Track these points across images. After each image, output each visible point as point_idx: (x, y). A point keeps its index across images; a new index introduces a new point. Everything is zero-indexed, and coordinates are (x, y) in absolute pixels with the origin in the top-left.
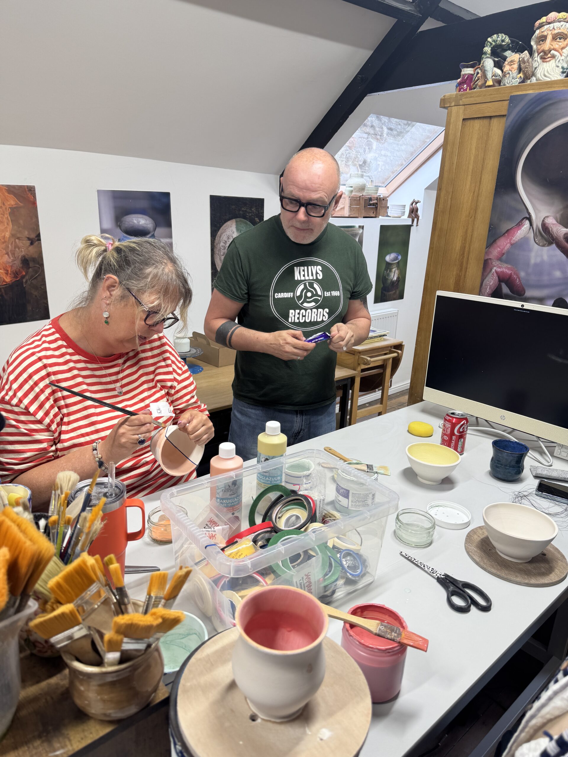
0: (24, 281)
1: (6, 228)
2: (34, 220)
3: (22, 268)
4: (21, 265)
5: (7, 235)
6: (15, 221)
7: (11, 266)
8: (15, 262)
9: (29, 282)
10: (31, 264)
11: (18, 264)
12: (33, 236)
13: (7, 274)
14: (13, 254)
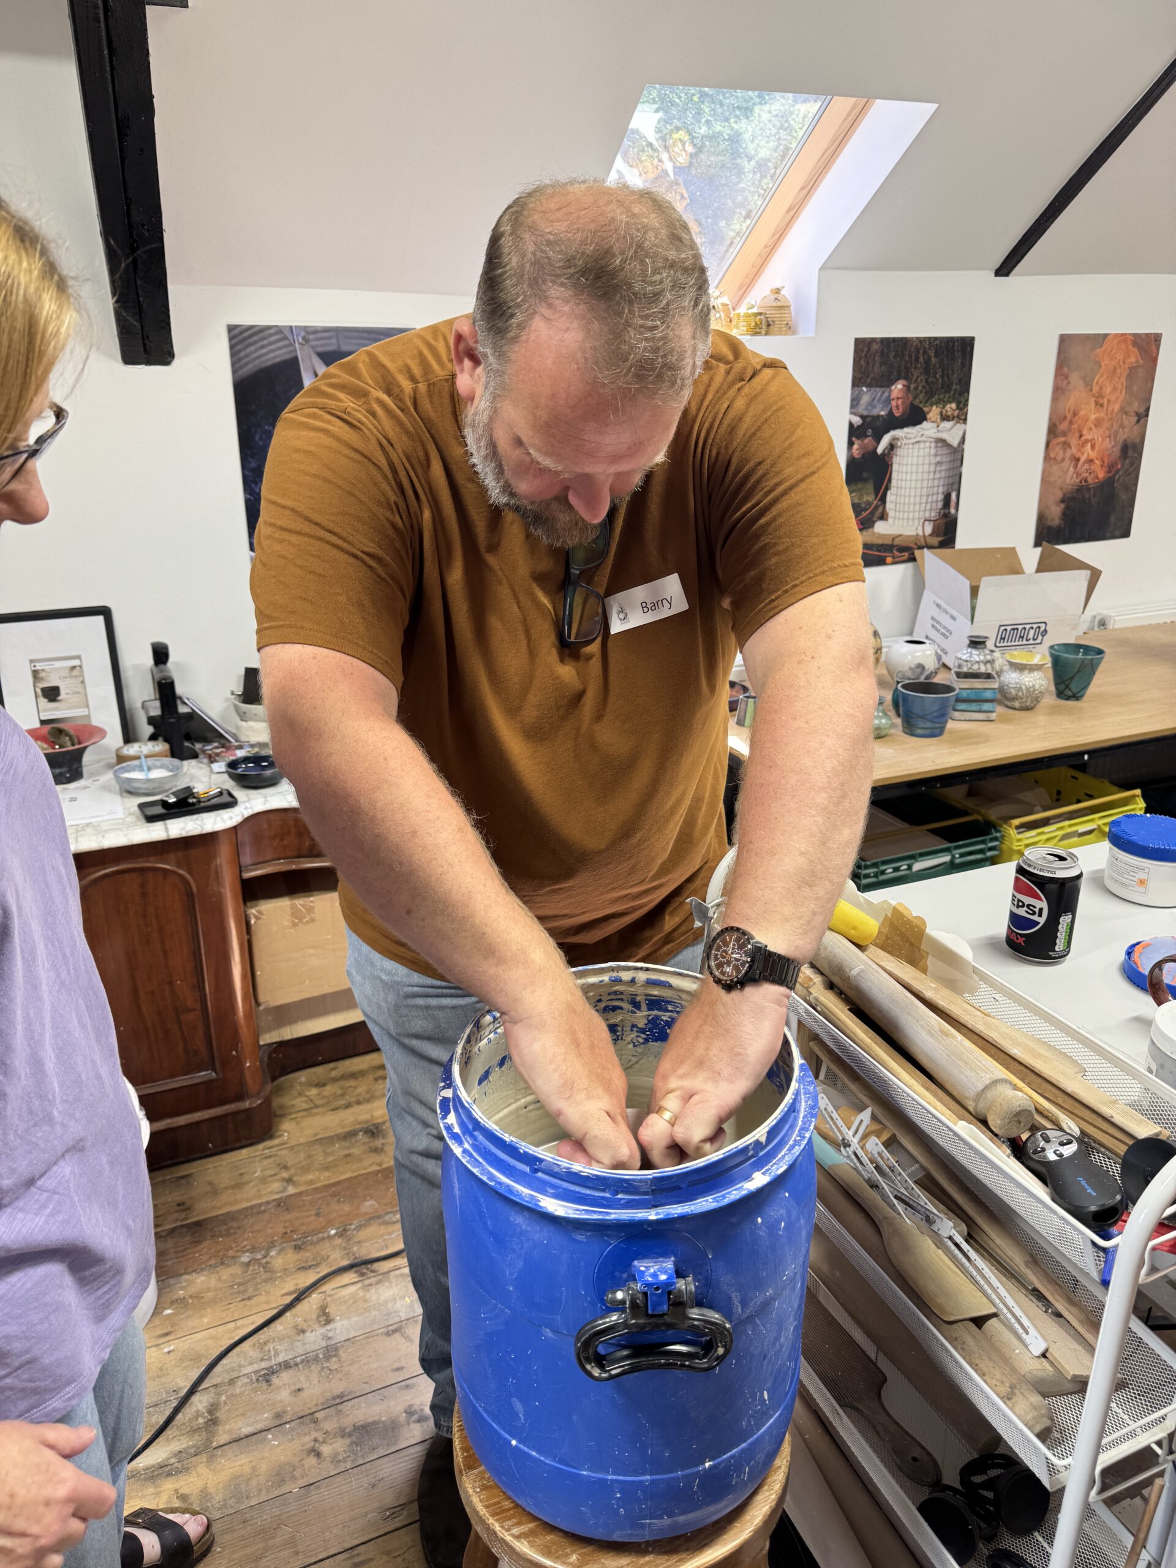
0: (1117, 477)
1: (1118, 398)
2: (1149, 385)
3: (1120, 457)
4: (1119, 454)
5: (1117, 407)
6: (1128, 388)
7: (1109, 456)
8: (1115, 449)
9: (1121, 480)
10: (1130, 453)
11: (1117, 451)
12: (1142, 410)
13: (1102, 466)
14: (1115, 437)
